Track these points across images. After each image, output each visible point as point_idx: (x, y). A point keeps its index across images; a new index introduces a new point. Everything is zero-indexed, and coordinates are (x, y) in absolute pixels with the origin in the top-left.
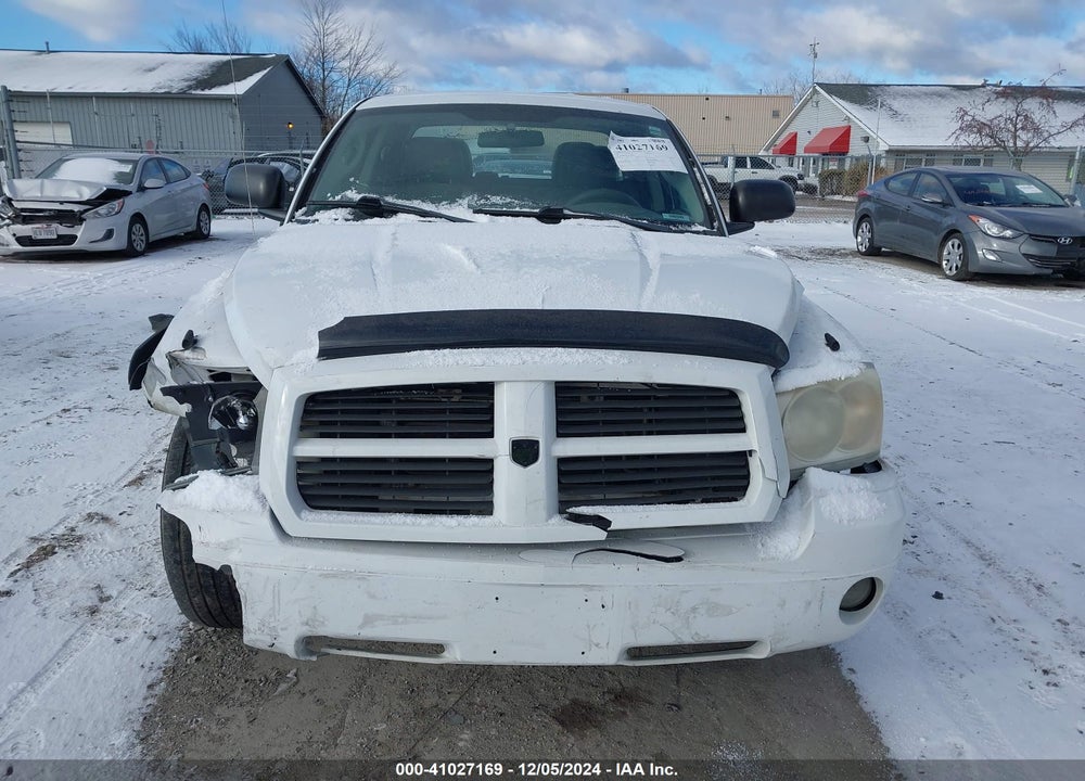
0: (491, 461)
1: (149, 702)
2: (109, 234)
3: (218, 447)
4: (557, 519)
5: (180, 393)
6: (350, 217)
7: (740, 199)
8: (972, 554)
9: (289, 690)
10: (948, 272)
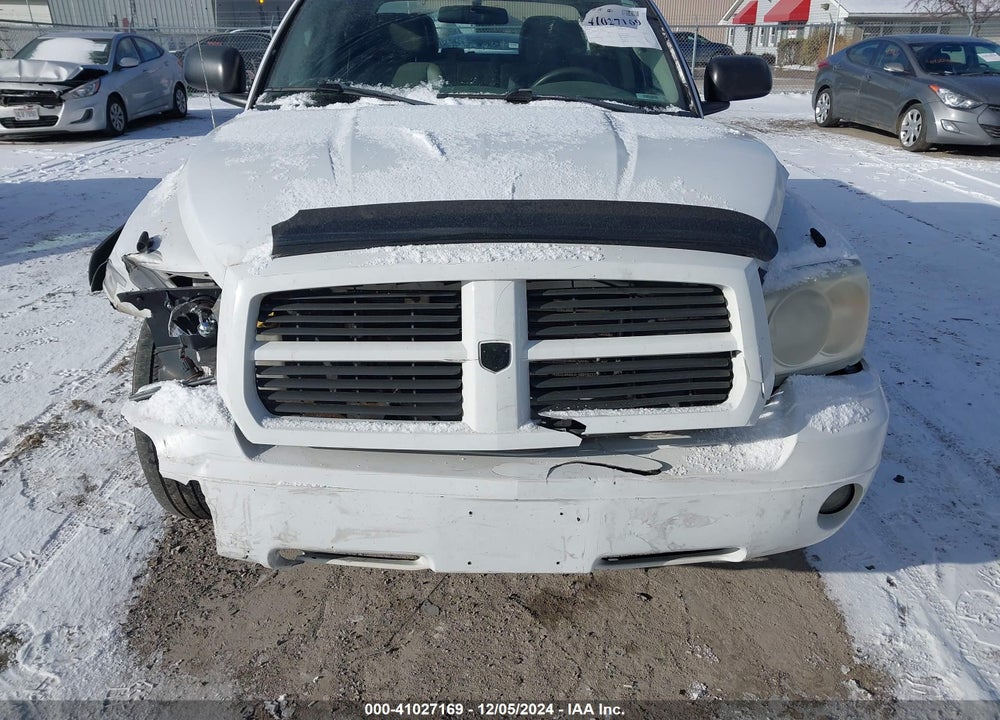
0: (460, 364)
1: (134, 594)
2: (88, 116)
3: (183, 351)
4: (528, 427)
5: (138, 299)
6: (312, 102)
7: (715, 77)
8: (933, 435)
9: (269, 581)
10: (905, 143)
